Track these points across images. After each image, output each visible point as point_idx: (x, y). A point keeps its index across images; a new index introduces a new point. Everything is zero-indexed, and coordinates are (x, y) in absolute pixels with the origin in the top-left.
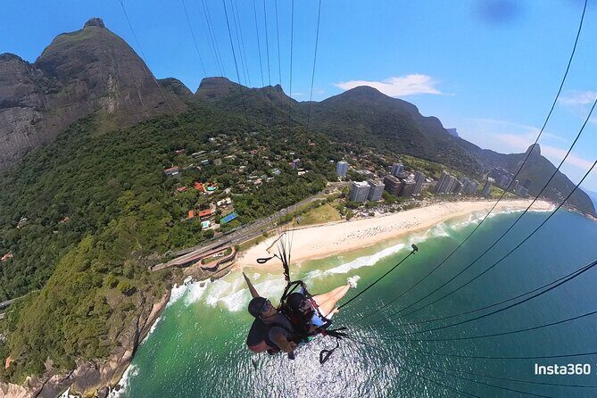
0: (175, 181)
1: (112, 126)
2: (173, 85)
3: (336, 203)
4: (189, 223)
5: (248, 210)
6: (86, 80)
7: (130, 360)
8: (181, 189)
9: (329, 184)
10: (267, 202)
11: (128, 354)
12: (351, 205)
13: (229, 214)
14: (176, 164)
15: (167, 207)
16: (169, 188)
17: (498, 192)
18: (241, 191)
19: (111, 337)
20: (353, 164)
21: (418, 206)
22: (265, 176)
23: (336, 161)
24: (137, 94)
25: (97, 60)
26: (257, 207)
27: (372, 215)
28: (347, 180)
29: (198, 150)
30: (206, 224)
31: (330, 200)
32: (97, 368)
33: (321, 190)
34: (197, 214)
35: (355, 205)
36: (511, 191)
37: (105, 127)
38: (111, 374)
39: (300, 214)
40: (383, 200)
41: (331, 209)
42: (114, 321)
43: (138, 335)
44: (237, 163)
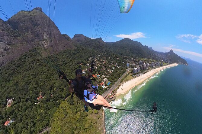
3: (131, 74)
9: (126, 69)
12: (134, 74)
13: (108, 83)
17: (164, 64)
18: (107, 75)
21: (148, 71)
22: (111, 70)
25: (39, 25)
27: (139, 76)
31: (129, 74)
33: (126, 72)
36: (167, 63)
39: (124, 79)
40: (140, 72)
41: (130, 76)
44: (101, 67)
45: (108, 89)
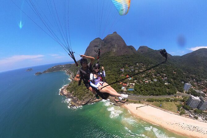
0: (122, 73)
1: (113, 55)
2: (131, 48)
3: (178, 103)
4: (119, 85)
5: (138, 90)
6: (111, 44)
7: (83, 105)
8: (122, 75)
9: (178, 92)
10: (147, 90)
11: (83, 103)
12: (185, 107)
13: (132, 88)
14: (124, 68)
15: (116, 78)
16: (119, 74)
18: (139, 83)
19: (84, 97)
20: (194, 86)
22: (150, 81)
23: (185, 82)
24: (121, 49)
26: (142, 91)
27: (196, 118)
28: (188, 93)
29: (132, 66)
30: (123, 88)
31: (175, 101)
32: (77, 100)
33: (173, 94)
34: (122, 84)
35: (188, 108)
37: (112, 55)
38: (78, 104)
39: (158, 101)
41: (174, 105)
42: (87, 95)
43: (88, 102)
45: (124, 92)
